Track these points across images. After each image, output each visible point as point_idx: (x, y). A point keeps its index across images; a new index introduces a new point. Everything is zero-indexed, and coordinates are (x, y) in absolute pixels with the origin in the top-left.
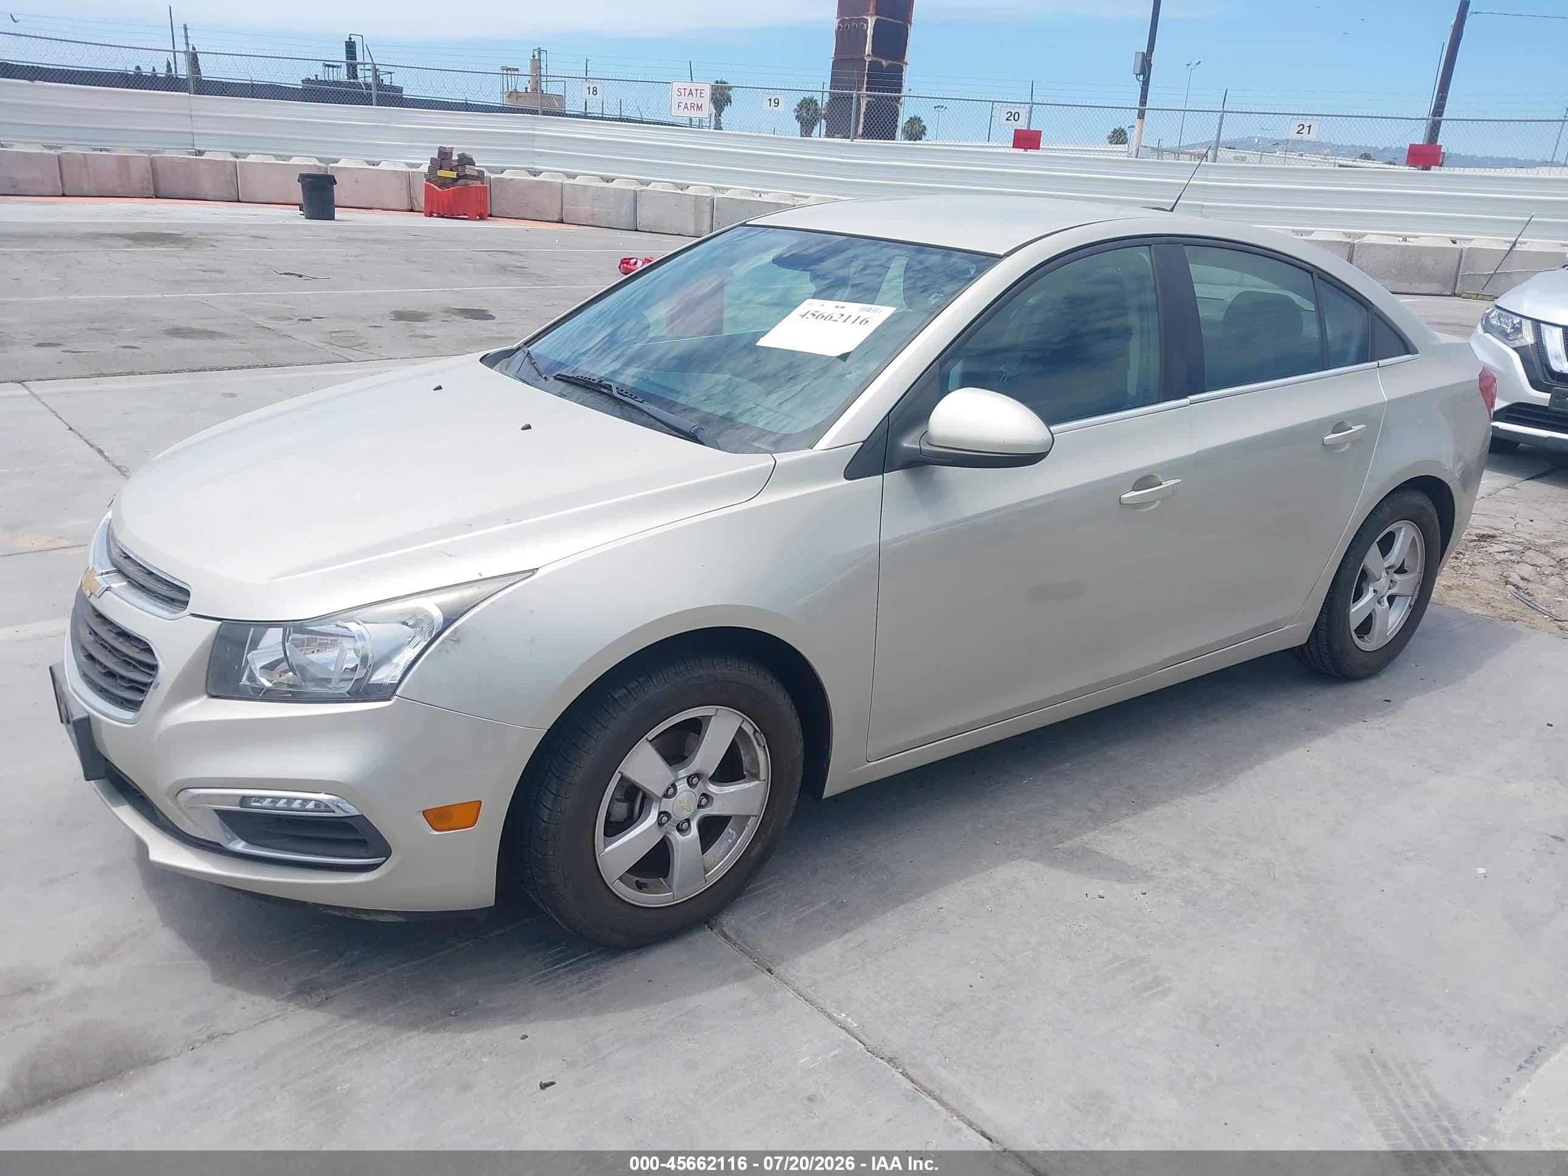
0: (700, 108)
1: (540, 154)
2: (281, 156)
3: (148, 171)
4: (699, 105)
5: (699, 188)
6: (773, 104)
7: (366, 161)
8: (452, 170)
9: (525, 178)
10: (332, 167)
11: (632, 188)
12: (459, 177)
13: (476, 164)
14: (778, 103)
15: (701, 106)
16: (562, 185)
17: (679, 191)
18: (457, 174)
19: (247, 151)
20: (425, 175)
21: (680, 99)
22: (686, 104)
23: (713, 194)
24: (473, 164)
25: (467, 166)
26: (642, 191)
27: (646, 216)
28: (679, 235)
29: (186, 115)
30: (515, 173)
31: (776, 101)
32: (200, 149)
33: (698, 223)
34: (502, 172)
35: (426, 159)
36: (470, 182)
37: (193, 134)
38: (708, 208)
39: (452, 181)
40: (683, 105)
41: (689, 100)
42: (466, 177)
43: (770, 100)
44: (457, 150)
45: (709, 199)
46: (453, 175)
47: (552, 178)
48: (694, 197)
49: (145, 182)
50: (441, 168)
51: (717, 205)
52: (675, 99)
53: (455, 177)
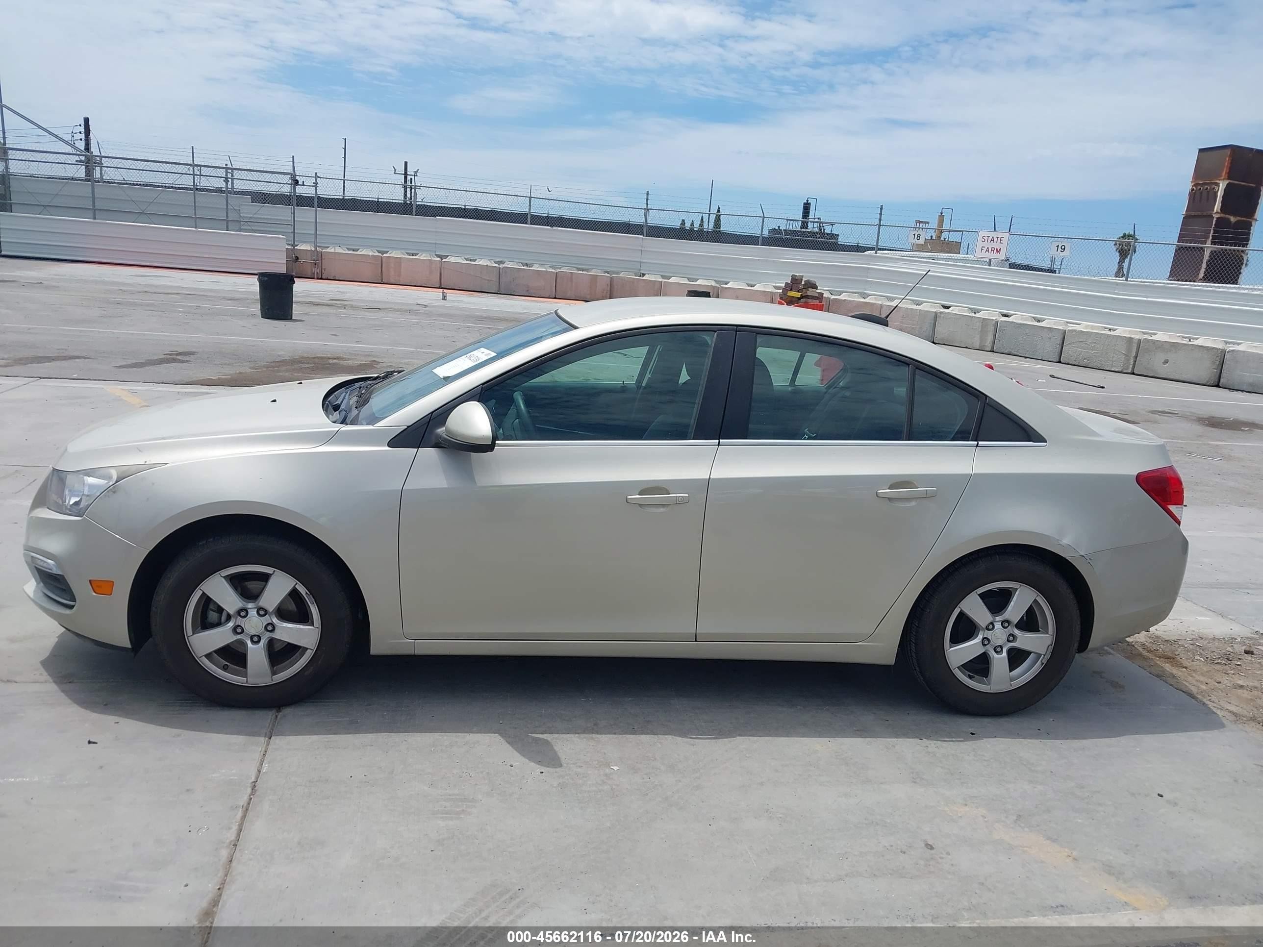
0: (999, 251)
1: (871, 282)
2: (691, 278)
3: (608, 285)
4: (998, 250)
5: (990, 313)
6: (1060, 249)
7: (747, 284)
8: (798, 292)
9: (855, 300)
10: (722, 287)
11: (934, 310)
12: (802, 297)
13: (819, 288)
14: (1064, 249)
15: (1000, 250)
16: (881, 306)
17: (973, 315)
18: (801, 295)
19: (671, 275)
20: (780, 294)
21: (984, 244)
22: (988, 248)
23: (998, 318)
24: (816, 288)
25: (809, 289)
26: (941, 313)
27: (942, 331)
28: (967, 348)
29: (639, 250)
30: (849, 295)
31: (1063, 247)
32: (643, 272)
33: (982, 339)
34: (840, 295)
35: (782, 283)
36: (810, 300)
37: (641, 262)
38: (992, 328)
39: (797, 299)
40: (985, 249)
41: (991, 245)
42: (807, 297)
43: (1058, 246)
44: (807, 277)
45: (994, 322)
46: (798, 295)
47: (876, 300)
48: (982, 319)
49: (605, 292)
50: (791, 290)
51: (1000, 328)
52: (980, 244)
53: (799, 296)
